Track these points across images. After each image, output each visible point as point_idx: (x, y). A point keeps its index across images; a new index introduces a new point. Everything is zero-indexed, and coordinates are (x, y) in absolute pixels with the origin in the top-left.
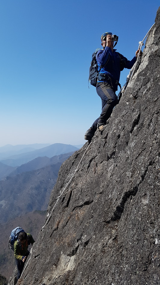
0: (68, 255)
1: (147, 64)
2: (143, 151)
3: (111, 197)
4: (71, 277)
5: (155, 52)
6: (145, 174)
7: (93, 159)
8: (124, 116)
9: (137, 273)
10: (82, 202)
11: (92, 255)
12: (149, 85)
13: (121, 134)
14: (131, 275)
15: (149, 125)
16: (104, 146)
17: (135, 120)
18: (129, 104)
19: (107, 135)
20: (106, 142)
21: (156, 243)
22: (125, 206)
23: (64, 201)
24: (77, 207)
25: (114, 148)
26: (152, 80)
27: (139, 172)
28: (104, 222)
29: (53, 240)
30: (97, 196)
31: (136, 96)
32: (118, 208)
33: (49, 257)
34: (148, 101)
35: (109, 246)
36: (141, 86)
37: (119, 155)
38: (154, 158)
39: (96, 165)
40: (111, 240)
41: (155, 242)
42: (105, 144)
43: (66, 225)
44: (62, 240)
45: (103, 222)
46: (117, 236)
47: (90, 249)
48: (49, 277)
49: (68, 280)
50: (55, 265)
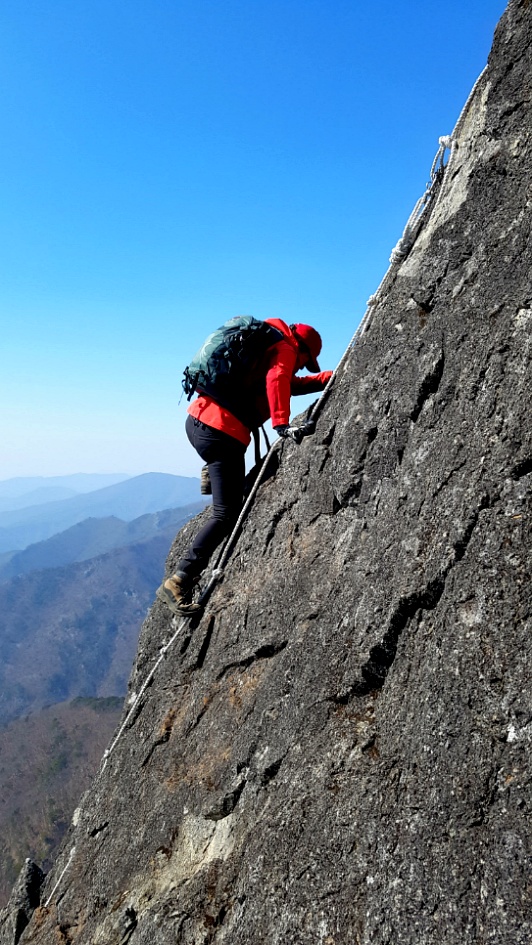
0: (209, 816)
1: (465, 199)
2: (457, 470)
3: (349, 624)
4: (223, 879)
5: (491, 159)
6: (467, 539)
7: (285, 510)
8: (389, 370)
9: (452, 835)
10: (248, 650)
11: (293, 802)
12: (471, 266)
13: (380, 426)
14: (429, 842)
15: (476, 389)
16: (321, 469)
17: (426, 378)
18: (404, 330)
19: (332, 431)
20: (328, 455)
21: (511, 738)
22: (401, 642)
23: (188, 651)
24: (232, 665)
25: (355, 472)
26: (481, 248)
27: (445, 535)
28: (329, 699)
29: (154, 775)
30: (302, 627)
31: (428, 301)
32: (376, 652)
33: (142, 829)
34: (471, 314)
35: (350, 771)
36: (446, 270)
37: (375, 493)
38: (496, 486)
39: (297, 530)
40: (357, 750)
41: (506, 737)
42: (324, 462)
43: (196, 725)
44: (185, 773)
45: (327, 700)
46: (374, 736)
47: (286, 786)
48: (145, 887)
49: (214, 888)
50: (165, 851)
